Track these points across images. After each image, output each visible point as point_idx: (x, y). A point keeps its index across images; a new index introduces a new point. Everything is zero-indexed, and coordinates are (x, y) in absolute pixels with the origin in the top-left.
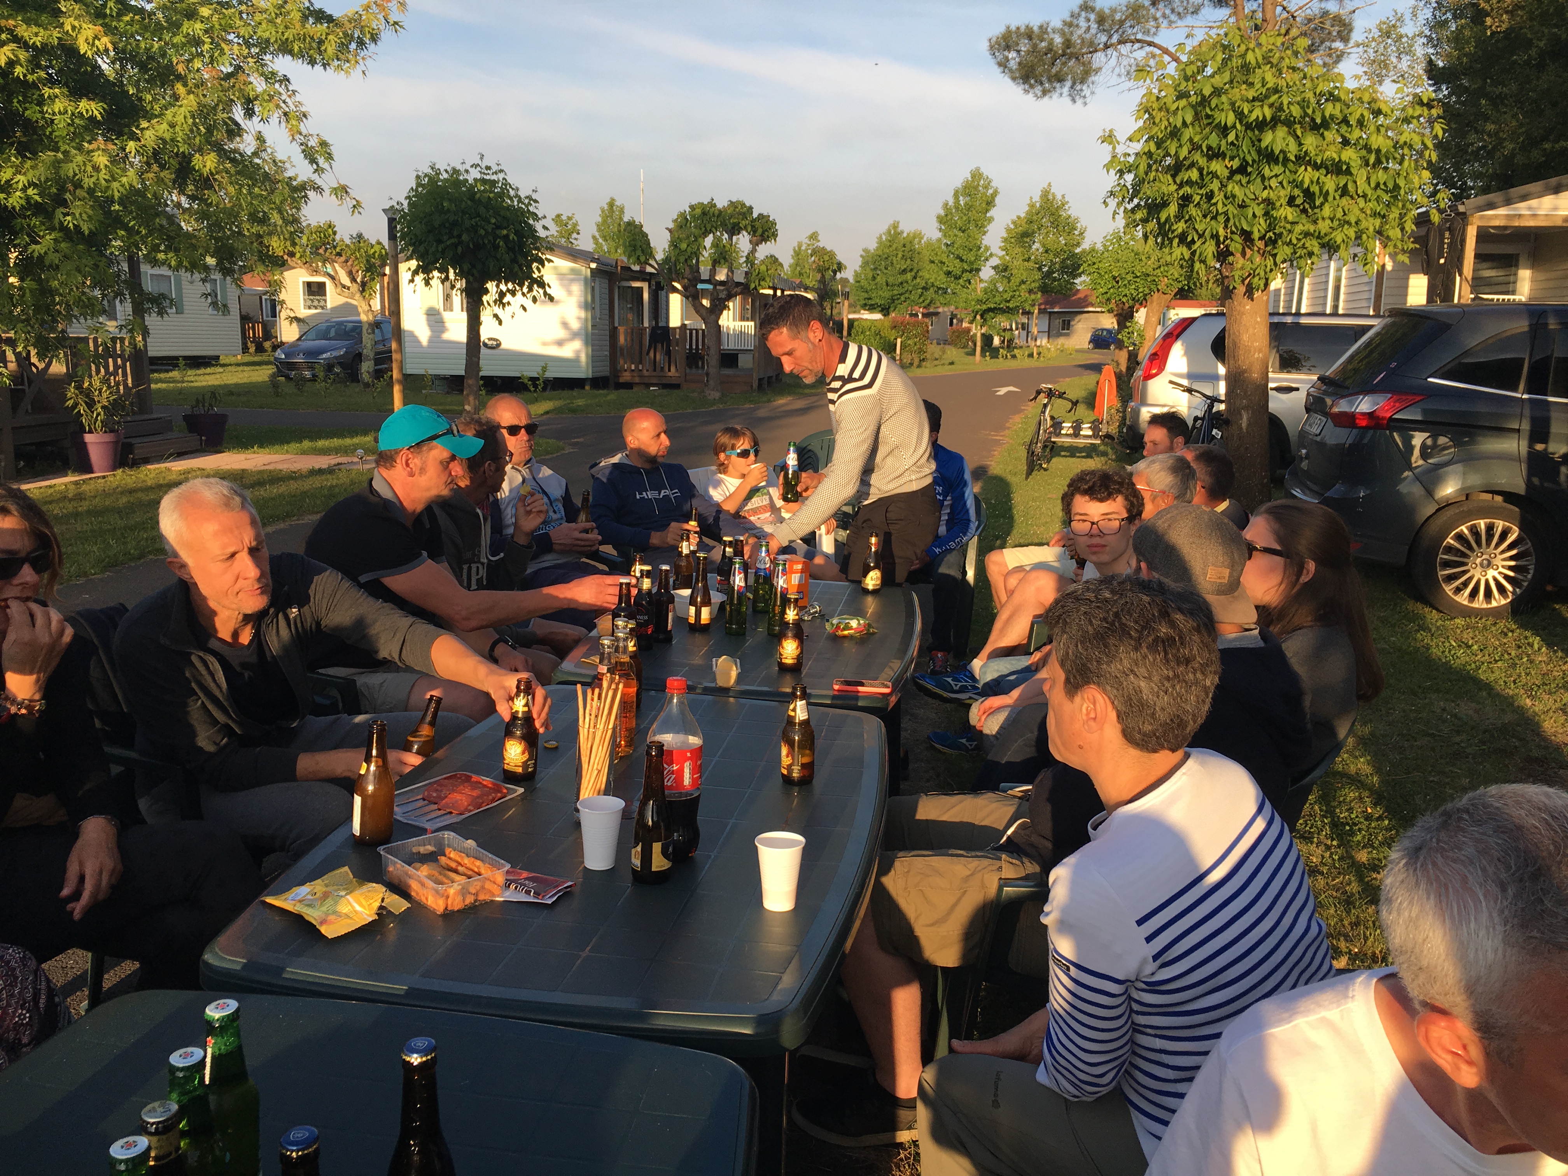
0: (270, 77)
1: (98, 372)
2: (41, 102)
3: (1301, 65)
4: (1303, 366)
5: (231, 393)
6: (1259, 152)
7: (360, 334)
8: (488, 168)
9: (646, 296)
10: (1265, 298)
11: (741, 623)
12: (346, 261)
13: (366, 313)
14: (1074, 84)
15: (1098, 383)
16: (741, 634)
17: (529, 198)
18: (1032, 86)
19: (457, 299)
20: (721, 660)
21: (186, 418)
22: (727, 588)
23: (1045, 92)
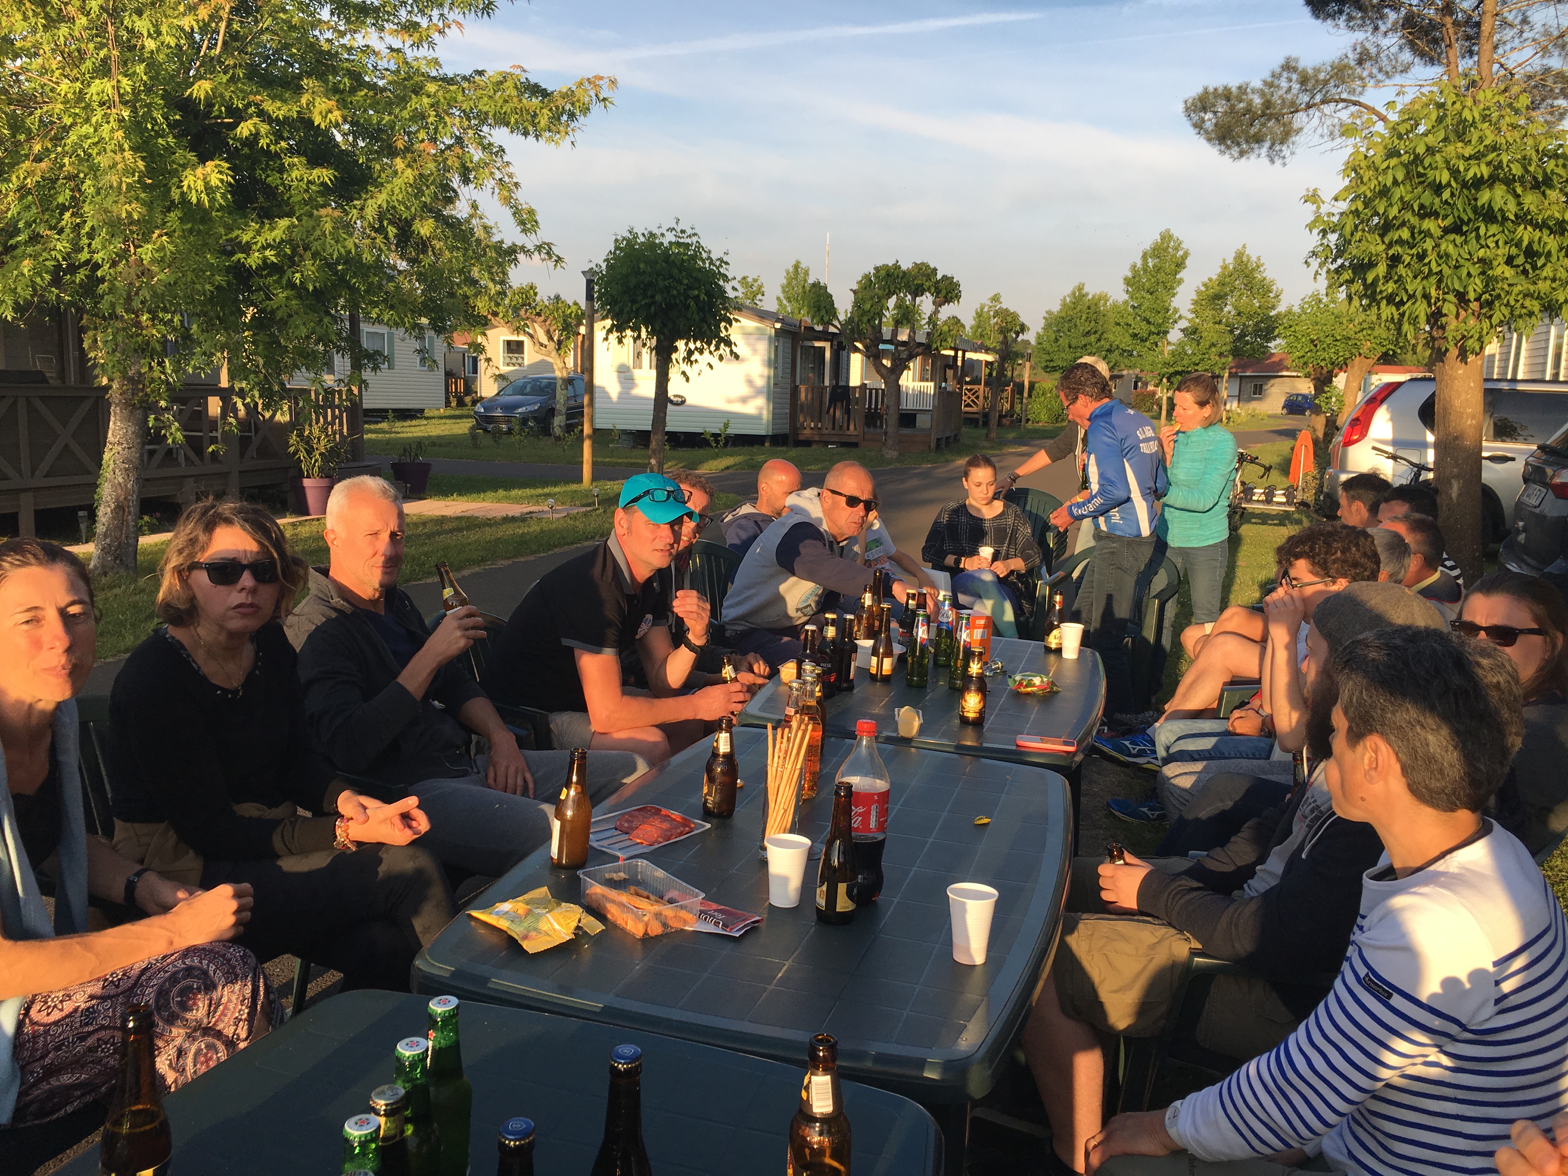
0: (487, 147)
1: (317, 422)
2: (281, 170)
3: (1522, 122)
4: (1519, 435)
5: (433, 444)
6: (1475, 210)
7: (554, 390)
8: (683, 232)
9: (828, 354)
10: (1479, 362)
11: (923, 674)
12: (545, 321)
13: (561, 370)
14: (1273, 144)
15: (1292, 449)
16: (921, 687)
17: (721, 260)
18: (1228, 148)
19: (647, 356)
20: (903, 710)
21: (393, 466)
22: (910, 640)
23: (1242, 153)
